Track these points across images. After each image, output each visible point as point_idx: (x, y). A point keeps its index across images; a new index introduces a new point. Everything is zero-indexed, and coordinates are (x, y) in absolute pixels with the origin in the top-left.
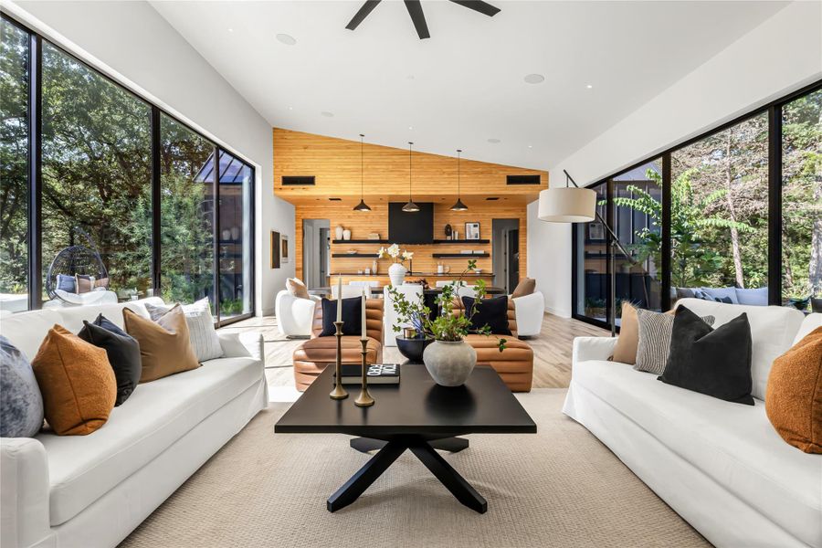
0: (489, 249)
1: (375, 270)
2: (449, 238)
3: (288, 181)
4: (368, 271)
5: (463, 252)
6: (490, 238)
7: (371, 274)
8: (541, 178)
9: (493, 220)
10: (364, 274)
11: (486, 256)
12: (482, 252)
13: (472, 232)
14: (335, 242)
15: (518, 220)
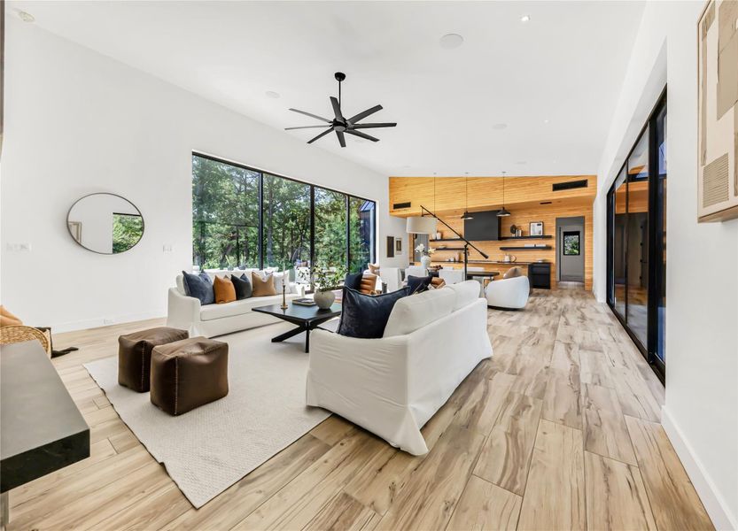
0: (552, 243)
1: (457, 259)
2: (513, 235)
3: (397, 206)
4: (452, 260)
5: (526, 246)
6: (553, 234)
7: (455, 261)
8: (589, 182)
9: (557, 219)
10: (450, 261)
11: (548, 248)
12: (544, 245)
13: (536, 230)
14: (431, 241)
15: (583, 217)
